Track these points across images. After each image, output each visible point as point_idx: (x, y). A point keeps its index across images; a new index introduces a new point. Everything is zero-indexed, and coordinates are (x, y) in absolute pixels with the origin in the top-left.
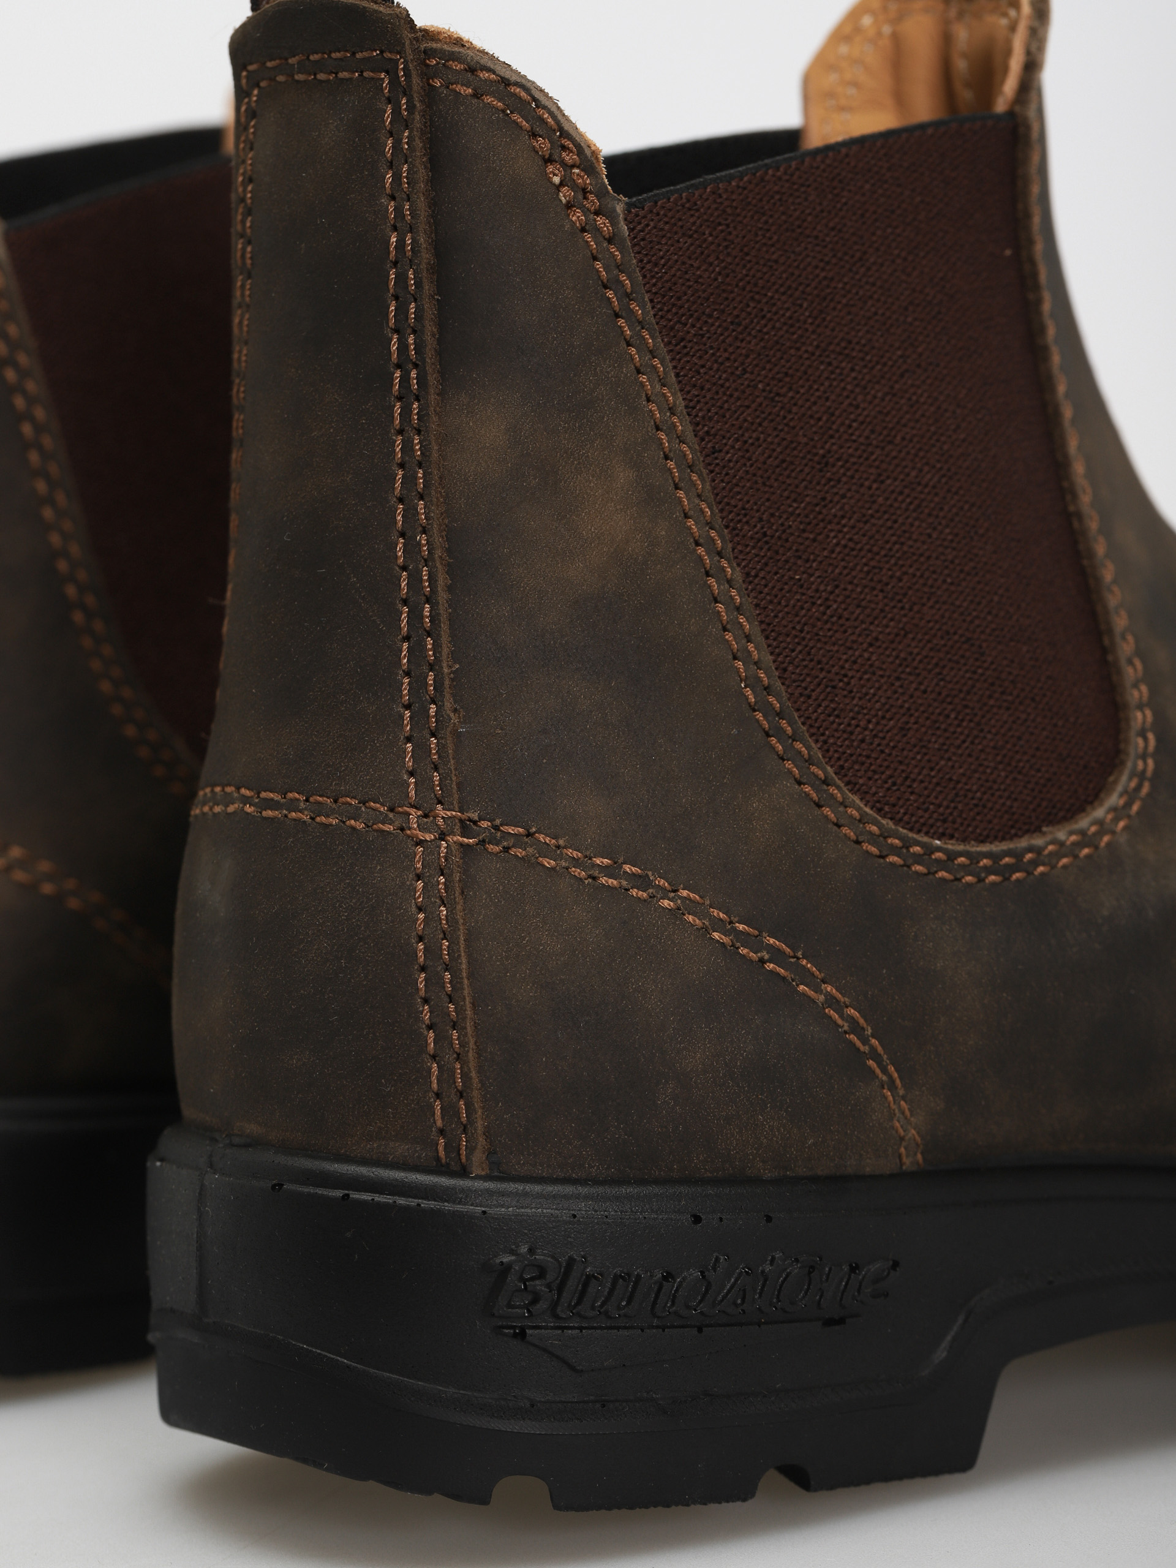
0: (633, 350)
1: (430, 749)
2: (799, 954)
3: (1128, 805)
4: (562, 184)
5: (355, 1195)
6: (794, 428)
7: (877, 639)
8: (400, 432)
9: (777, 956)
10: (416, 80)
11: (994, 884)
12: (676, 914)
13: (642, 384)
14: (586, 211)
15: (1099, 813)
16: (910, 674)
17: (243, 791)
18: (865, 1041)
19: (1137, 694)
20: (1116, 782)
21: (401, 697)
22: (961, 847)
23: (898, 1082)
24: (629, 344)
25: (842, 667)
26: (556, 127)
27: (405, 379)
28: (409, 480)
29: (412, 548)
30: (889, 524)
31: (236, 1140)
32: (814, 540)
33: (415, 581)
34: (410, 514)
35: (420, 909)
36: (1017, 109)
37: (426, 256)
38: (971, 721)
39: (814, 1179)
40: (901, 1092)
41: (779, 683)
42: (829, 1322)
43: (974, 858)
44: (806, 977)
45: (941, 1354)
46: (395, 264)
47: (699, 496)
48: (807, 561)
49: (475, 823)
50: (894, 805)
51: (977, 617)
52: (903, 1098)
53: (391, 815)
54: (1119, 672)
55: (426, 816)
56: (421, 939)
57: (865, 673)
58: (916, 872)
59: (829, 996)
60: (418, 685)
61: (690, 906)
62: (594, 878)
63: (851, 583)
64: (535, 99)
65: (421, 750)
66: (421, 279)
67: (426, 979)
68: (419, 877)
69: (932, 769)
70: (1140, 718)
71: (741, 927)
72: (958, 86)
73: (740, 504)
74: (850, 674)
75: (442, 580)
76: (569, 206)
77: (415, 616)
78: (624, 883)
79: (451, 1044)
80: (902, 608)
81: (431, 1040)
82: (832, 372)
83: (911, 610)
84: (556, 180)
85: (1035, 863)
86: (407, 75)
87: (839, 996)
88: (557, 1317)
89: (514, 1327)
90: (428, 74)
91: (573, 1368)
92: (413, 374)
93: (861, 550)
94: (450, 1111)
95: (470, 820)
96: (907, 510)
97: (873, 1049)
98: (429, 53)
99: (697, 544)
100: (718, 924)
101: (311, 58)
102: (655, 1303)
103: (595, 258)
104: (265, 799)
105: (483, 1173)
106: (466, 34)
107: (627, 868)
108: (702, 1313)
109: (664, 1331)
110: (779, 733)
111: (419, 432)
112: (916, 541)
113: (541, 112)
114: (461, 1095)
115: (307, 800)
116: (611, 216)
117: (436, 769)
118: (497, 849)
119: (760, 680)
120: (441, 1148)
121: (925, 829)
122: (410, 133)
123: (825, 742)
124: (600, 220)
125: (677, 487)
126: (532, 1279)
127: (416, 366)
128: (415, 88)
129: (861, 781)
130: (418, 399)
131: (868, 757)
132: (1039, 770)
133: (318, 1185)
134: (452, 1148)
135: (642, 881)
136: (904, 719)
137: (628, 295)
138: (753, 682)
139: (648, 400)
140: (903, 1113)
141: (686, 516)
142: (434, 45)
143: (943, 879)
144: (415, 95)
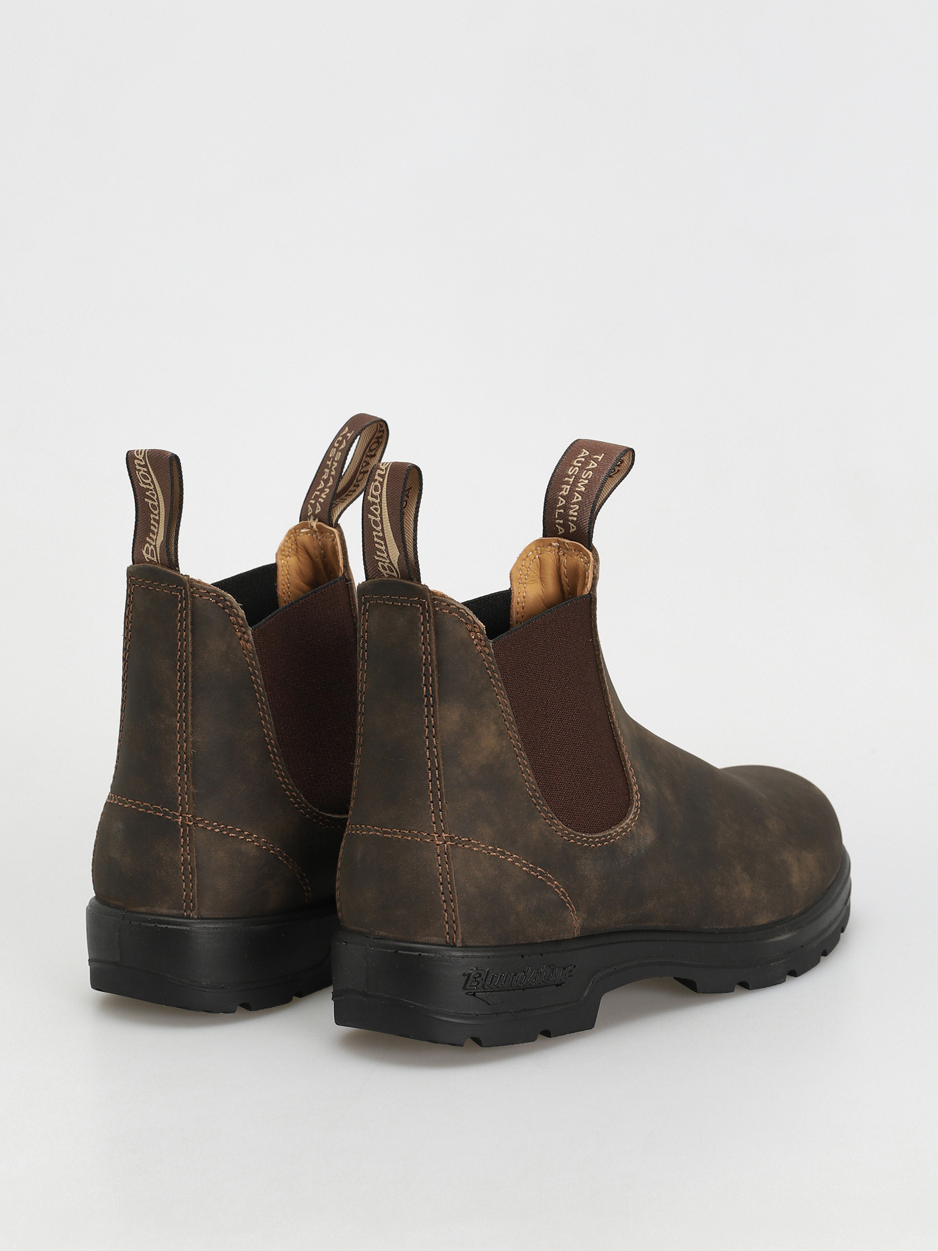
0: (495, 688)
1: (440, 816)
2: (547, 873)
3: (635, 817)
4: (475, 638)
5: (422, 954)
6: (537, 706)
7: (563, 771)
8: (427, 717)
9: (541, 874)
10: (431, 608)
11: (599, 846)
12: (513, 862)
13: (498, 699)
14: (481, 646)
15: (627, 821)
16: (573, 782)
17: (375, 828)
18: (566, 898)
19: (633, 780)
20: (631, 810)
21: (430, 799)
22: (590, 836)
23: (575, 910)
24: (494, 686)
25: (554, 781)
26: (472, 621)
27: (428, 700)
28: (430, 732)
29: (431, 753)
30: (565, 734)
31: (377, 937)
32: (544, 742)
33: (433, 763)
34: (431, 742)
35: (440, 865)
36: (591, 593)
37: (435, 663)
38: (590, 795)
39: (552, 941)
40: (576, 913)
41: (538, 789)
42: (557, 985)
43: (594, 838)
44: (549, 879)
45: (586, 994)
46: (424, 665)
47: (514, 732)
48: (543, 748)
49: (454, 838)
50: (571, 824)
51: (590, 761)
52: (576, 915)
53: (429, 836)
54: (628, 773)
55: (439, 836)
56: (440, 875)
57: (560, 782)
58: (579, 844)
59: (556, 885)
60: (435, 796)
61: (517, 860)
62: (489, 853)
63: (555, 754)
64: (467, 613)
65: (437, 816)
66: (434, 670)
67: (443, 887)
68: (438, 856)
69: (580, 811)
70: (635, 788)
71: (531, 865)
72: (563, 577)
73: (524, 733)
74: (556, 783)
75: (441, 762)
76: (476, 645)
77: (433, 774)
78: (498, 854)
79: (452, 907)
80: (570, 761)
81: (445, 906)
82: (547, 687)
83: (572, 761)
84: (473, 637)
85: (611, 839)
86: (429, 606)
87: (559, 885)
88: (484, 989)
89: (472, 992)
90: (434, 606)
91: (488, 1004)
92: (431, 699)
93: (557, 743)
94: (451, 927)
95: (452, 837)
96: (569, 729)
97: (568, 900)
98: (434, 599)
99: (514, 747)
100: (525, 865)
101: (392, 597)
102: (511, 983)
103: (484, 661)
104: (384, 831)
105: (460, 945)
106: (445, 593)
107: (498, 849)
108: (524, 985)
109: (524, 990)
110: (539, 804)
111: (433, 717)
112: (572, 739)
113: (468, 617)
114: (454, 922)
115: (400, 831)
116: (489, 647)
117: (442, 821)
118: (461, 845)
119: (533, 788)
120: (448, 939)
121: (579, 831)
122: (430, 625)
123: (550, 805)
124: (485, 649)
125: (508, 730)
126: (477, 977)
127: (432, 696)
128: (431, 611)
129: (561, 817)
130: (432, 706)
131: (563, 809)
132: (609, 809)
133: (404, 951)
134: (452, 938)
135: (503, 853)
136: (572, 796)
137: (493, 671)
138: (531, 789)
139: (500, 703)
140: (576, 919)
141: (511, 739)
142: (437, 597)
143: (586, 846)
144: (431, 613)
